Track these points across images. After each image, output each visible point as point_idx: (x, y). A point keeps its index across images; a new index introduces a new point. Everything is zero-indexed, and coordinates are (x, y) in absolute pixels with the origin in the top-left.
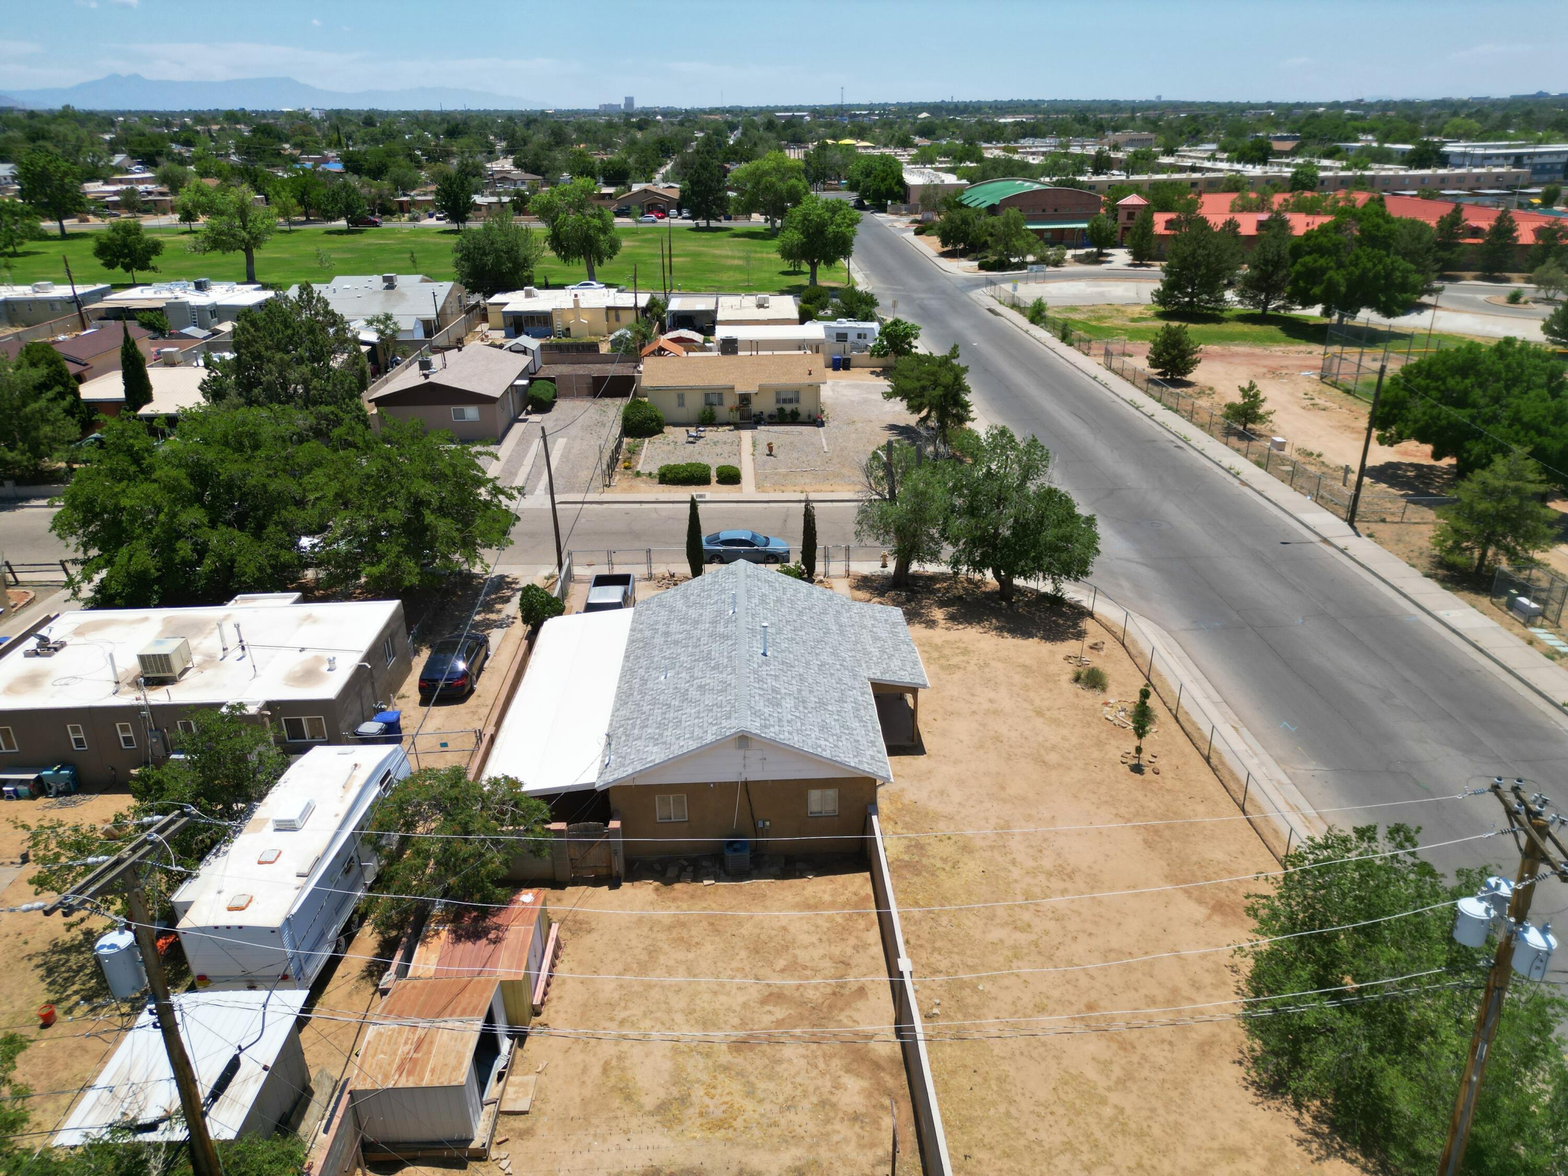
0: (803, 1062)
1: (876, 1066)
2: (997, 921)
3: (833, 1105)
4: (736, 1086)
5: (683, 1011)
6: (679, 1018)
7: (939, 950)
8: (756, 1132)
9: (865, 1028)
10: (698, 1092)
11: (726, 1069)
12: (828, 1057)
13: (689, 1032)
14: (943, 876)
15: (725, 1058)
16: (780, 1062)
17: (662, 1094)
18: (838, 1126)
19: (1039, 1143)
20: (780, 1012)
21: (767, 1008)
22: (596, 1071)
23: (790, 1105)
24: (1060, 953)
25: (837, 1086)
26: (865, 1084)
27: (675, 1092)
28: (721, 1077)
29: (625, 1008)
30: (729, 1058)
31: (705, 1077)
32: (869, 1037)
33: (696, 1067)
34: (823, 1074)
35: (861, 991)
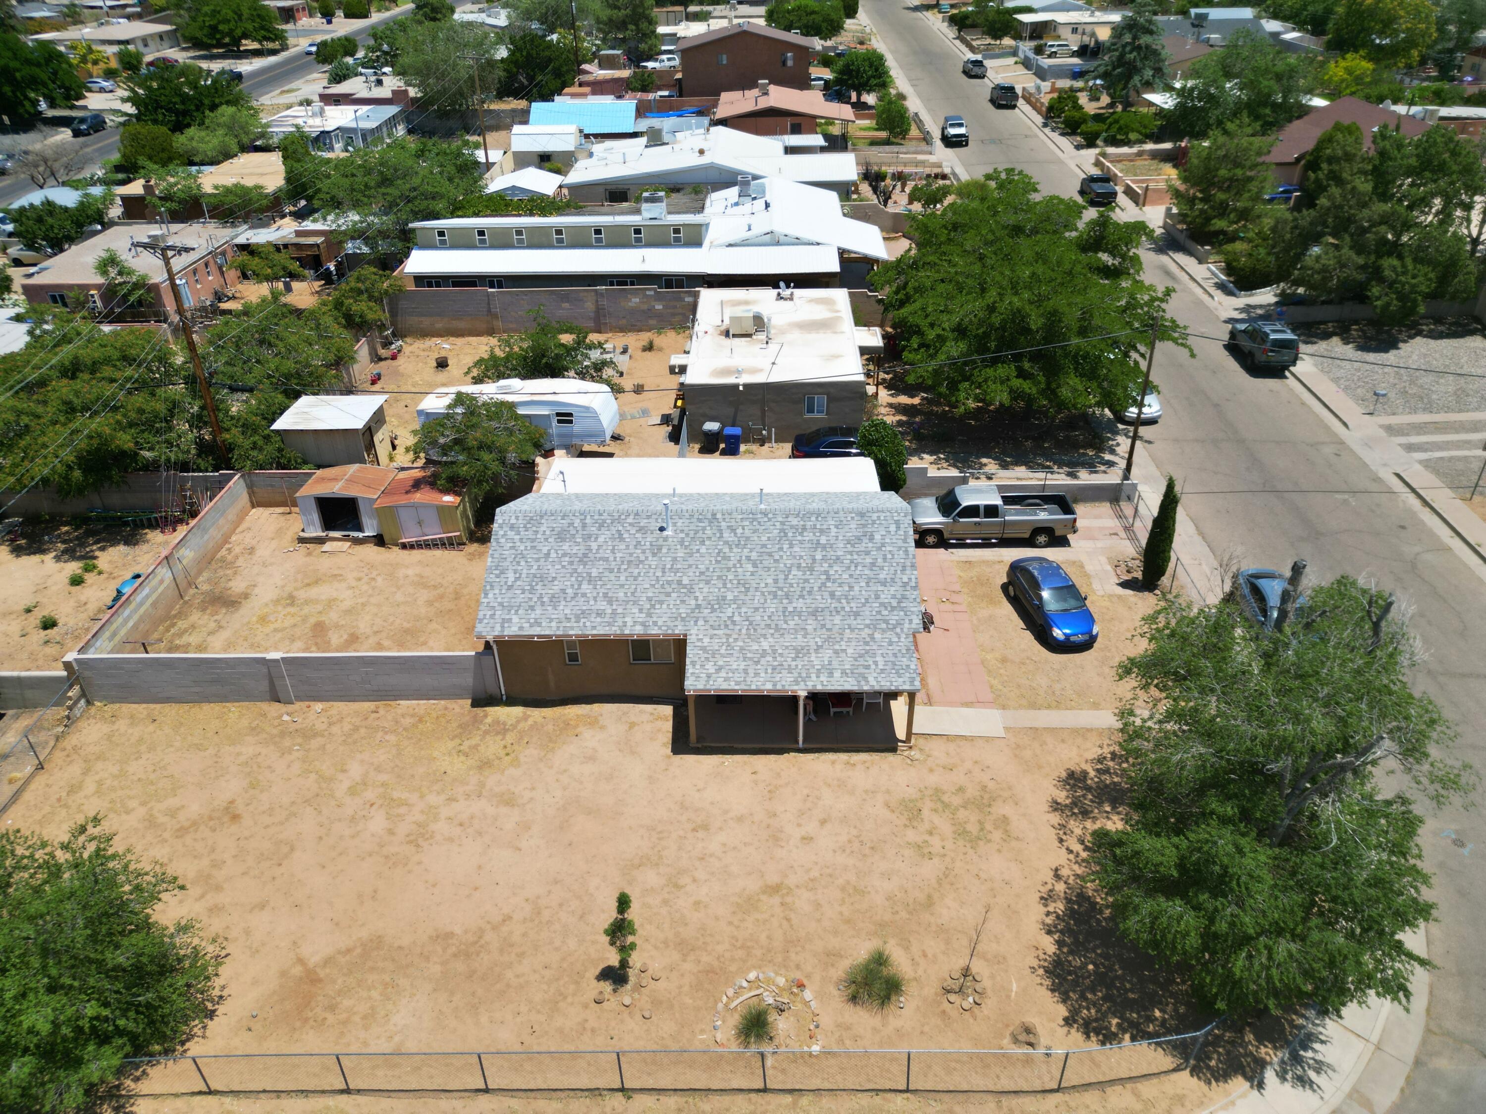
6: (361, 601)
8: (245, 633)
11: (303, 620)
13: (347, 604)
14: (452, 743)
16: (292, 641)
17: (301, 597)
20: (336, 641)
21: (345, 637)
27: (299, 602)
28: (299, 618)
31: (304, 612)
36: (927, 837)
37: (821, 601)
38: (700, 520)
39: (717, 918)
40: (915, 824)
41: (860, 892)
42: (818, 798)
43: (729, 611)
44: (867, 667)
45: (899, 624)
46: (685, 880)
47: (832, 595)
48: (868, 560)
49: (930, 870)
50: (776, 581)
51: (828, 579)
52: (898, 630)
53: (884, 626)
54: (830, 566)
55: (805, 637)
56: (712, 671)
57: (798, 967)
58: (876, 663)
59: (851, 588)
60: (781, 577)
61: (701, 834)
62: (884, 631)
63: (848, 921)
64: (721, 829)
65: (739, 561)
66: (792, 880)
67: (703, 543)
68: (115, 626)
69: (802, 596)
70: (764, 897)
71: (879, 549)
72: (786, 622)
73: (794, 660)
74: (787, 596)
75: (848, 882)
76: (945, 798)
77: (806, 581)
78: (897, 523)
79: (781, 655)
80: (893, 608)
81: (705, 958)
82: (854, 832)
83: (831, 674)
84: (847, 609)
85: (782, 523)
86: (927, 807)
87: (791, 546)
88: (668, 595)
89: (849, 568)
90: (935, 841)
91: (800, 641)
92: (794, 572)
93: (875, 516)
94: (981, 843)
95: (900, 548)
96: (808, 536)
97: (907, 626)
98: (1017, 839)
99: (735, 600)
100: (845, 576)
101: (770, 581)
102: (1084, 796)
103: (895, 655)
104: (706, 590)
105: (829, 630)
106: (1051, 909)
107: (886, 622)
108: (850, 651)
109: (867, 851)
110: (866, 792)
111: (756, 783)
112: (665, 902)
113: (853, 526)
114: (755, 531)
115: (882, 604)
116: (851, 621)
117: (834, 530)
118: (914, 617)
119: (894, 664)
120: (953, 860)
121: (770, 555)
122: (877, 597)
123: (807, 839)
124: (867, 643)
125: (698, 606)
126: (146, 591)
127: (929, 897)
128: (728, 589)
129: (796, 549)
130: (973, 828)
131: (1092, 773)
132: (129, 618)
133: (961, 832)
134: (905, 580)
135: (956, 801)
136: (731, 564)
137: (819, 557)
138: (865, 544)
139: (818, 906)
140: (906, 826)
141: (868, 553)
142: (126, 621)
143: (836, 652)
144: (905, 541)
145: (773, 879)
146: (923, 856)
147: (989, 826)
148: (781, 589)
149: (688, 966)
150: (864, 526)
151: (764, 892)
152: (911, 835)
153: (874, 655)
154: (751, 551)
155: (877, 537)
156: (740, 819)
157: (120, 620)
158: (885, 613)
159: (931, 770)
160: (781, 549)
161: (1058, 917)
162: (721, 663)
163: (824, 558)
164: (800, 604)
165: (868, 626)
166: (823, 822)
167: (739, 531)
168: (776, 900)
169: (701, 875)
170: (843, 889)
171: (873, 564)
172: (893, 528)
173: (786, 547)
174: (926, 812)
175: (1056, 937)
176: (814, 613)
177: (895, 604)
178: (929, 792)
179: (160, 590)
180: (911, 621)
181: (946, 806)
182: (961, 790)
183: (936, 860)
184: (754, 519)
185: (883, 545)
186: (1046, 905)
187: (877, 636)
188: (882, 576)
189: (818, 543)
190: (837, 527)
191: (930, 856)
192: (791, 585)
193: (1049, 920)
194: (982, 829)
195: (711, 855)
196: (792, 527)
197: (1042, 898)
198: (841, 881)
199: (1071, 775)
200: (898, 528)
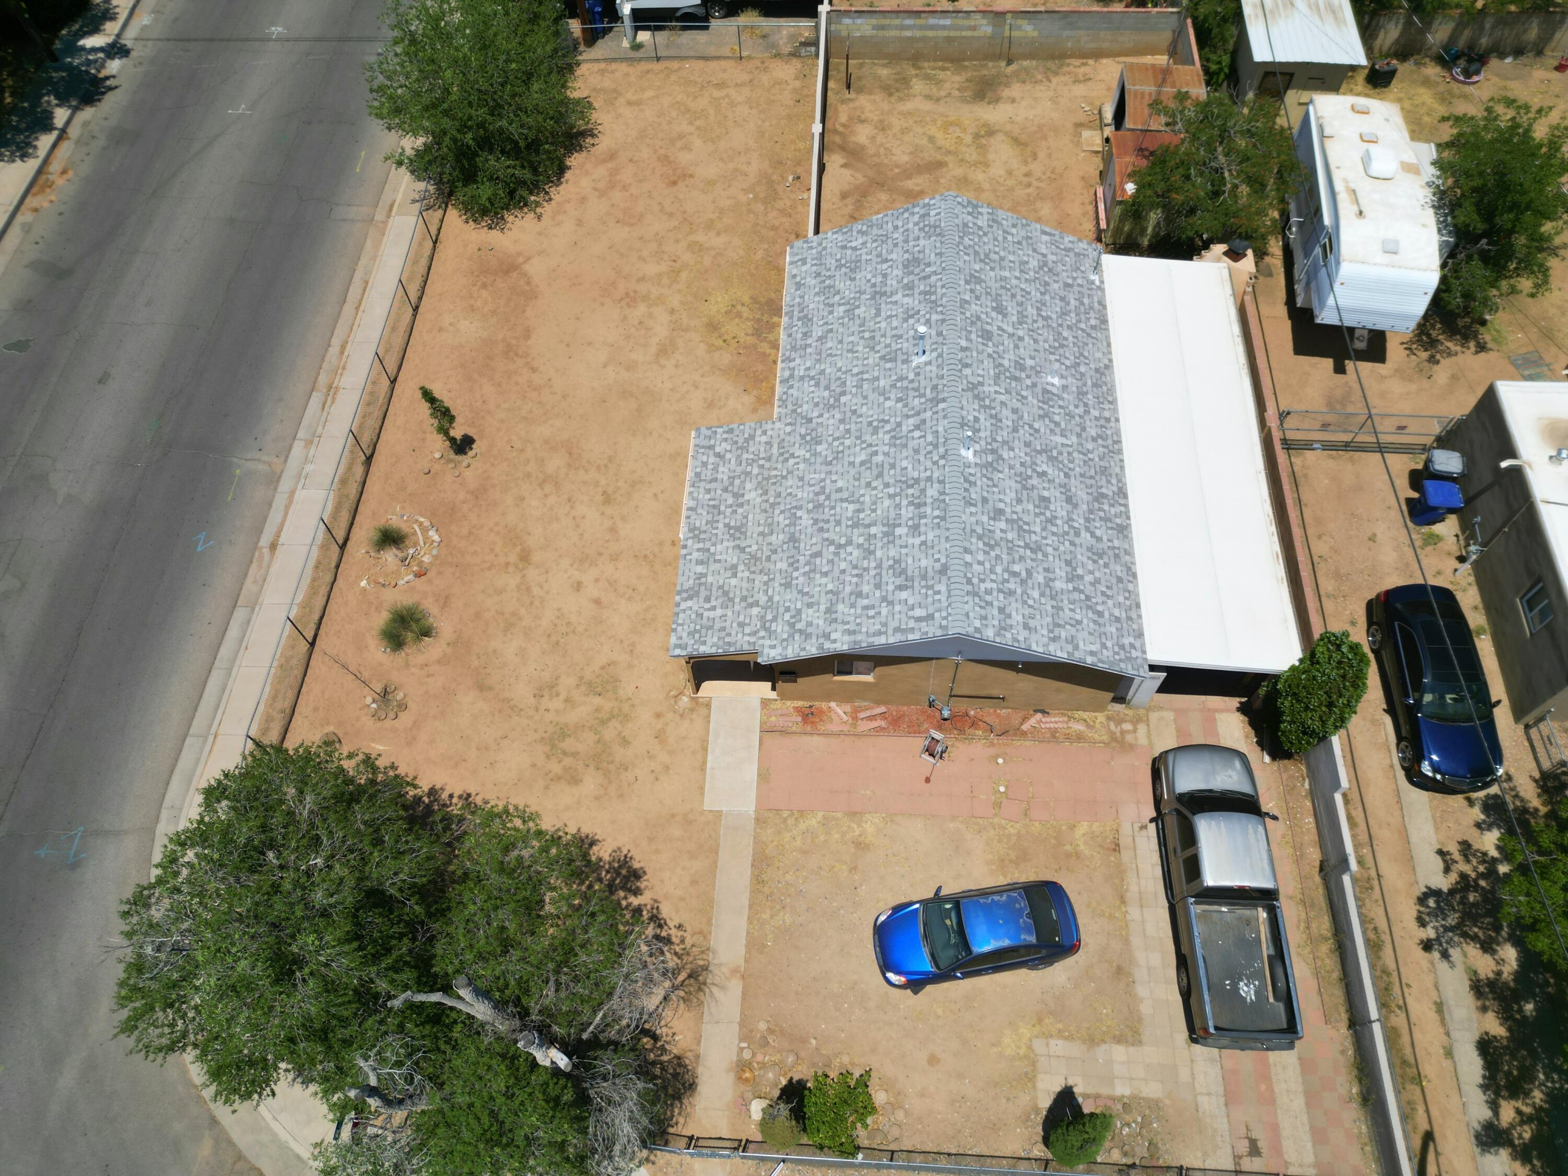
0: (894, 151)
1: (843, 148)
2: (713, 253)
3: (876, 128)
4: (941, 142)
5: (983, 191)
6: (986, 186)
7: (773, 228)
8: (928, 119)
9: (847, 172)
10: (968, 139)
11: (949, 152)
12: (877, 155)
13: (979, 176)
14: (746, 299)
15: (949, 159)
16: (911, 153)
17: (992, 140)
18: (876, 118)
19: (751, 108)
20: (910, 184)
21: (918, 188)
22: (1042, 155)
23: (905, 131)
24: (674, 223)
25: (873, 138)
26: (853, 139)
27: (983, 141)
28: (952, 148)
29: (1029, 195)
30: (947, 159)
31: (964, 149)
32: (845, 166)
33: (972, 155)
34: (882, 145)
35: (844, 196)
36: (563, 696)
37: (810, 544)
38: (935, 387)
39: (503, 514)
40: (583, 688)
41: (508, 627)
42: (630, 599)
43: (801, 452)
44: (708, 599)
45: (771, 633)
46: (548, 488)
47: (818, 554)
48: (866, 589)
49: (522, 693)
50: (839, 490)
51: (840, 546)
52: (762, 633)
53: (769, 617)
54: (859, 546)
55: (762, 534)
56: (718, 449)
57: (439, 573)
58: (713, 608)
59: (826, 574)
60: (845, 495)
61: (599, 498)
62: (762, 618)
63: (478, 615)
64: (603, 514)
65: (870, 445)
66: (532, 573)
67: (899, 400)
68: (887, 22)
69: (816, 521)
70: (518, 549)
71: (884, 599)
72: (782, 512)
73: (727, 525)
74: (818, 506)
75: (520, 619)
76: (614, 723)
77: (838, 523)
78: (930, 617)
79: (735, 512)
80: (792, 625)
81: (465, 507)
82: (580, 629)
83: (700, 562)
84: (795, 574)
85: (929, 479)
86: (606, 704)
87: (891, 496)
88: (827, 388)
89: (855, 567)
90: (557, 703)
91: (753, 529)
92: (851, 507)
93: (942, 588)
94: (547, 748)
95: (885, 625)
96: (907, 512)
97: (767, 642)
98: (547, 788)
99: (815, 454)
100: (843, 565)
101: (840, 484)
102: (600, 880)
103: (723, 629)
104: (831, 421)
105: (768, 559)
106: (455, 800)
107: (775, 619)
108: (733, 581)
109: (554, 638)
110: (633, 645)
111: (661, 544)
112: (529, 475)
113: (924, 563)
114: (917, 451)
115: (799, 612)
116: (779, 579)
117: (917, 541)
118: (779, 650)
119: (711, 627)
120: (530, 717)
121: (880, 475)
122: (810, 605)
123: (578, 586)
124: (744, 599)
125: (810, 420)
126: (948, 22)
127: (490, 689)
128: (830, 444)
129: (887, 502)
130: (569, 744)
131: (635, 901)
132: (909, 28)
133: (563, 732)
134: (834, 636)
135: (609, 733)
136: (868, 438)
137: (873, 530)
138: (890, 581)
139: (499, 592)
140: (581, 678)
141: (878, 586)
142: (903, 28)
143: (734, 567)
144: (897, 630)
145: (536, 557)
146: (541, 689)
147: (567, 761)
148: (828, 498)
149: (462, 495)
150: (924, 577)
151: (523, 550)
152: (567, 682)
153: (724, 606)
154: (886, 454)
155: (904, 595)
156: (613, 530)
157: (897, 22)
158: (787, 617)
159: (658, 716)
160: (887, 485)
161: (445, 805)
162: (728, 456)
163: (870, 537)
164: (806, 520)
165: (770, 599)
166: (597, 602)
167: (917, 434)
168: (513, 558)
169: (552, 500)
170: (514, 614)
171: (859, 595)
172: (919, 612)
173: (891, 490)
174: (597, 700)
175: (426, 800)
176: (793, 539)
177: (798, 626)
178: (626, 708)
179: (964, 33)
180: (773, 647)
181: (603, 722)
182: (625, 742)
183: (532, 701)
184: (936, 446)
185: (891, 603)
186: (460, 797)
187: (755, 611)
188: (840, 607)
189: (895, 526)
190: (924, 543)
191: (538, 696)
192: (833, 508)
193: (445, 796)
194: (565, 753)
195: (572, 507)
196: (923, 491)
197: (469, 795)
198: (523, 611)
199: (636, 875)
200: (919, 619)
